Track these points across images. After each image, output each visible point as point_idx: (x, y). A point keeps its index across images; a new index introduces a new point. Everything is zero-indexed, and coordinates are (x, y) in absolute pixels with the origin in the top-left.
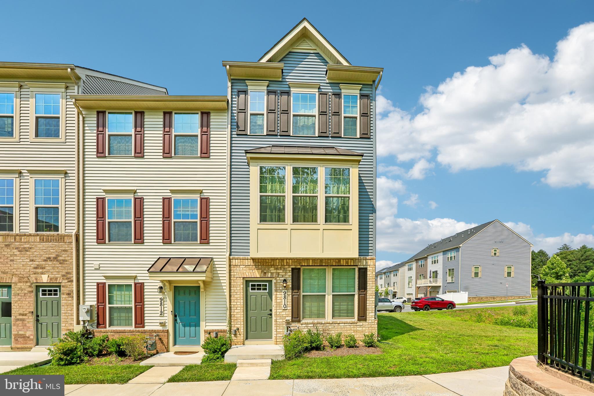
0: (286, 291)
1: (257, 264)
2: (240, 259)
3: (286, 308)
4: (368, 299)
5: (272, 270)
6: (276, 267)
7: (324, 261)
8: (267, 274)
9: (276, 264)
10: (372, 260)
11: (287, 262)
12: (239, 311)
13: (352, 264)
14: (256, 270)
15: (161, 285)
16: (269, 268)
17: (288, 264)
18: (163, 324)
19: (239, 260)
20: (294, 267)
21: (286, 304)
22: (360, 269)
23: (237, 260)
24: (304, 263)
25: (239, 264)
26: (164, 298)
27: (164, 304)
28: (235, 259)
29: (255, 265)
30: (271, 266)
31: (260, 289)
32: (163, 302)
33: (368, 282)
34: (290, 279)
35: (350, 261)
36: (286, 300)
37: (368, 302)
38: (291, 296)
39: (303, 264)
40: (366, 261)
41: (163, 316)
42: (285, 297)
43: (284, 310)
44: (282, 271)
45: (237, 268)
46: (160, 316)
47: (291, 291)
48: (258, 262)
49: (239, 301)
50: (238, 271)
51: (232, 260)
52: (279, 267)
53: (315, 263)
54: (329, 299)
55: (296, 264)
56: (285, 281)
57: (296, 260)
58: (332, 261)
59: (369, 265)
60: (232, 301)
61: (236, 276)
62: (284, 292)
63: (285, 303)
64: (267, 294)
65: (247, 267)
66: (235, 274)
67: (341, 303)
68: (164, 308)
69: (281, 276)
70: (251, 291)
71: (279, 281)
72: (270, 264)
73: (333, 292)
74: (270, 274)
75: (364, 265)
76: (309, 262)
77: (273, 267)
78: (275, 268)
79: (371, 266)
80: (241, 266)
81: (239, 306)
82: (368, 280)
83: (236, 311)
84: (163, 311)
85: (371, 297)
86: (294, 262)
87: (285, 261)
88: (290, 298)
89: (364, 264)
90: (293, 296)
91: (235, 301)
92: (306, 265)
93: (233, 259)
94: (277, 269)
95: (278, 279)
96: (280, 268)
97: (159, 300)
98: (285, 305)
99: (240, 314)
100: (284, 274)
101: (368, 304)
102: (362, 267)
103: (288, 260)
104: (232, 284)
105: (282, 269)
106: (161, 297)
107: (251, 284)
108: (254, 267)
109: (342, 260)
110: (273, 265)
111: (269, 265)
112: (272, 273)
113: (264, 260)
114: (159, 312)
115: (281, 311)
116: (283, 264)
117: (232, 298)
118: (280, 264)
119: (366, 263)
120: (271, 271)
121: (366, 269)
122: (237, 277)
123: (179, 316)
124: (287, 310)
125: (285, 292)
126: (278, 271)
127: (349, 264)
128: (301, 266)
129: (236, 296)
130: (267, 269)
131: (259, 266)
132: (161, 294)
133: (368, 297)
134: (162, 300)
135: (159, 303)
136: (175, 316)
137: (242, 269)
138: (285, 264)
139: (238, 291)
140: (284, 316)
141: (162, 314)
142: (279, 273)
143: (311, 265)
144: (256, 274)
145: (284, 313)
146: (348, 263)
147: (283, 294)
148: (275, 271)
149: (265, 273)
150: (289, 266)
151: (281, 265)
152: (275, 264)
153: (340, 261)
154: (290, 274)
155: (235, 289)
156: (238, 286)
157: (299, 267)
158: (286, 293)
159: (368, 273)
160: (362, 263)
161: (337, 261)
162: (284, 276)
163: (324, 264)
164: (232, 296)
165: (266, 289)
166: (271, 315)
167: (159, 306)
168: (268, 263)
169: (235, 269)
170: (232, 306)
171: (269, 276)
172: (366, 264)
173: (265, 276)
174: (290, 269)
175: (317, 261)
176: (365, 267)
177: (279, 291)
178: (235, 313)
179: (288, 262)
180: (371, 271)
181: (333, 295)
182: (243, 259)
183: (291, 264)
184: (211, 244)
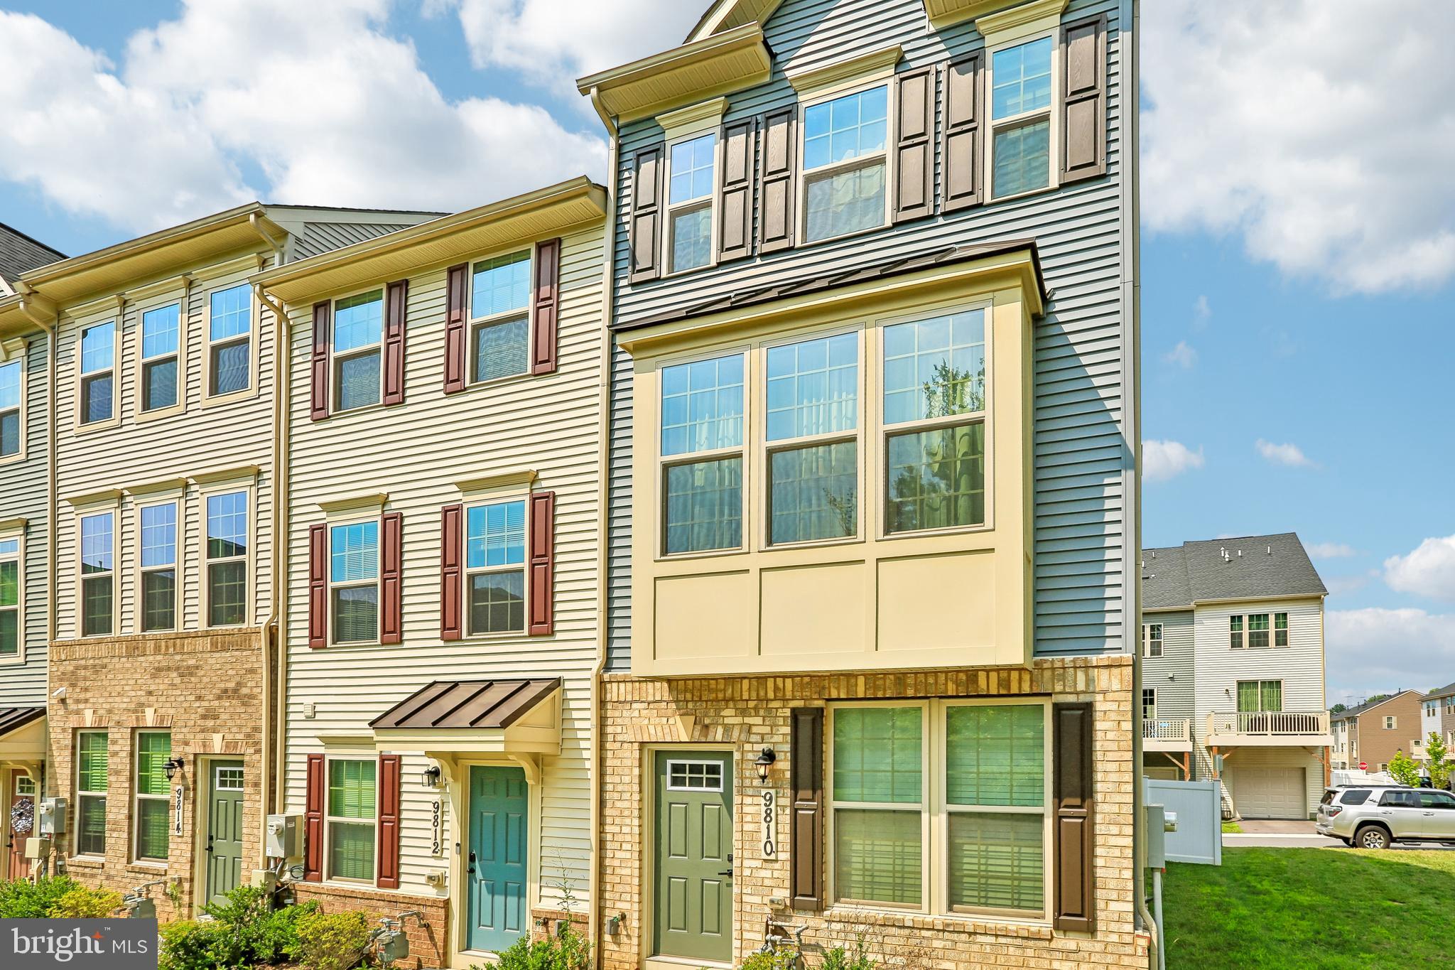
0: (773, 791)
1: (681, 697)
2: (632, 682)
3: (773, 857)
4: (1099, 840)
5: (730, 716)
6: (741, 705)
7: (910, 681)
8: (712, 729)
9: (741, 695)
10: (1112, 671)
11: (776, 688)
12: (628, 855)
13: (1026, 689)
14: (678, 718)
15: (434, 763)
16: (720, 710)
17: (780, 695)
18: (437, 881)
19: (629, 685)
20: (799, 704)
21: (773, 840)
22: (1058, 708)
23: (622, 685)
24: (838, 689)
25: (629, 698)
26: (443, 803)
27: (443, 822)
28: (619, 682)
29: (677, 701)
30: (726, 700)
31: (697, 782)
32: (439, 814)
33: (1099, 766)
34: (787, 747)
35: (1015, 675)
36: (773, 824)
37: (1099, 851)
38: (788, 811)
39: (834, 695)
40: (1087, 675)
41: (440, 857)
42: (768, 815)
43: (765, 860)
44: (759, 720)
45: (625, 712)
46: (431, 856)
47: (788, 792)
48: (686, 691)
49: (628, 821)
50: (627, 721)
51: (608, 686)
52: (751, 704)
53: (876, 688)
54: (935, 829)
55: (807, 694)
56: (770, 757)
57: (807, 679)
58: (942, 677)
59: (1101, 693)
60: (609, 820)
61: (619, 738)
62: (765, 797)
63: (768, 837)
64: (720, 800)
65: (652, 706)
66: (619, 730)
67: (991, 848)
68: (443, 831)
69: (758, 738)
70: (670, 788)
71: (750, 756)
72: (721, 696)
73: (949, 800)
74: (720, 730)
75: (1077, 693)
76: (851, 687)
77: (731, 704)
78: (737, 709)
79: (1110, 696)
80: (634, 706)
81: (628, 838)
82: (1098, 756)
83: (618, 854)
84: (439, 841)
85: (1114, 830)
86: (803, 687)
87: (770, 683)
88: (786, 819)
89: (1081, 686)
90: (795, 812)
91: (617, 821)
92: (843, 696)
93: (610, 682)
94: (743, 712)
95: (747, 747)
96: (756, 709)
97: (430, 807)
98: (768, 845)
99: (629, 865)
100: (767, 729)
101: (1099, 862)
102: (1071, 699)
103: (779, 681)
104: (609, 762)
105: (762, 712)
106: (436, 798)
107: (673, 765)
108: (673, 706)
109: (982, 675)
110: (732, 699)
111: (717, 700)
112: (728, 728)
113: (704, 683)
114: (431, 844)
115: (758, 864)
116: (762, 693)
117: (608, 812)
118: (754, 696)
119: (1089, 681)
120: (727, 721)
121: (1088, 708)
122: (623, 742)
123: (481, 861)
124: (776, 861)
125: (768, 797)
126: (747, 720)
127: (1014, 690)
128: (828, 700)
129: (618, 804)
130: (712, 713)
131: (687, 702)
132: (438, 791)
133: (1099, 829)
134: (438, 807)
135: (431, 816)
136: (472, 858)
137: (636, 714)
138: (771, 695)
139: (626, 788)
140: (767, 882)
141: (438, 850)
142: (750, 726)
143: (861, 695)
144: (678, 730)
145: (768, 874)
146: (1009, 689)
147: (763, 801)
148: (738, 720)
149: (707, 727)
150: (784, 700)
151: (758, 699)
152: (737, 696)
153: (976, 676)
154: (787, 730)
155: (617, 779)
156: (627, 771)
157: (819, 703)
158: (771, 799)
159: (1099, 725)
160: (1069, 682)
161: (963, 676)
162: (766, 737)
163: (910, 693)
164: (609, 804)
165: (716, 783)
166: (730, 874)
167: (430, 825)
168: (717, 690)
169: (617, 714)
170: (609, 837)
171: (719, 738)
172: (1087, 685)
173: (706, 737)
174: (788, 712)
175: (884, 679)
176: (1083, 698)
177: (750, 792)
178: (616, 863)
179: (781, 686)
180: (1113, 716)
181: (950, 814)
182: (640, 682)
183: (789, 695)
184: (559, 636)
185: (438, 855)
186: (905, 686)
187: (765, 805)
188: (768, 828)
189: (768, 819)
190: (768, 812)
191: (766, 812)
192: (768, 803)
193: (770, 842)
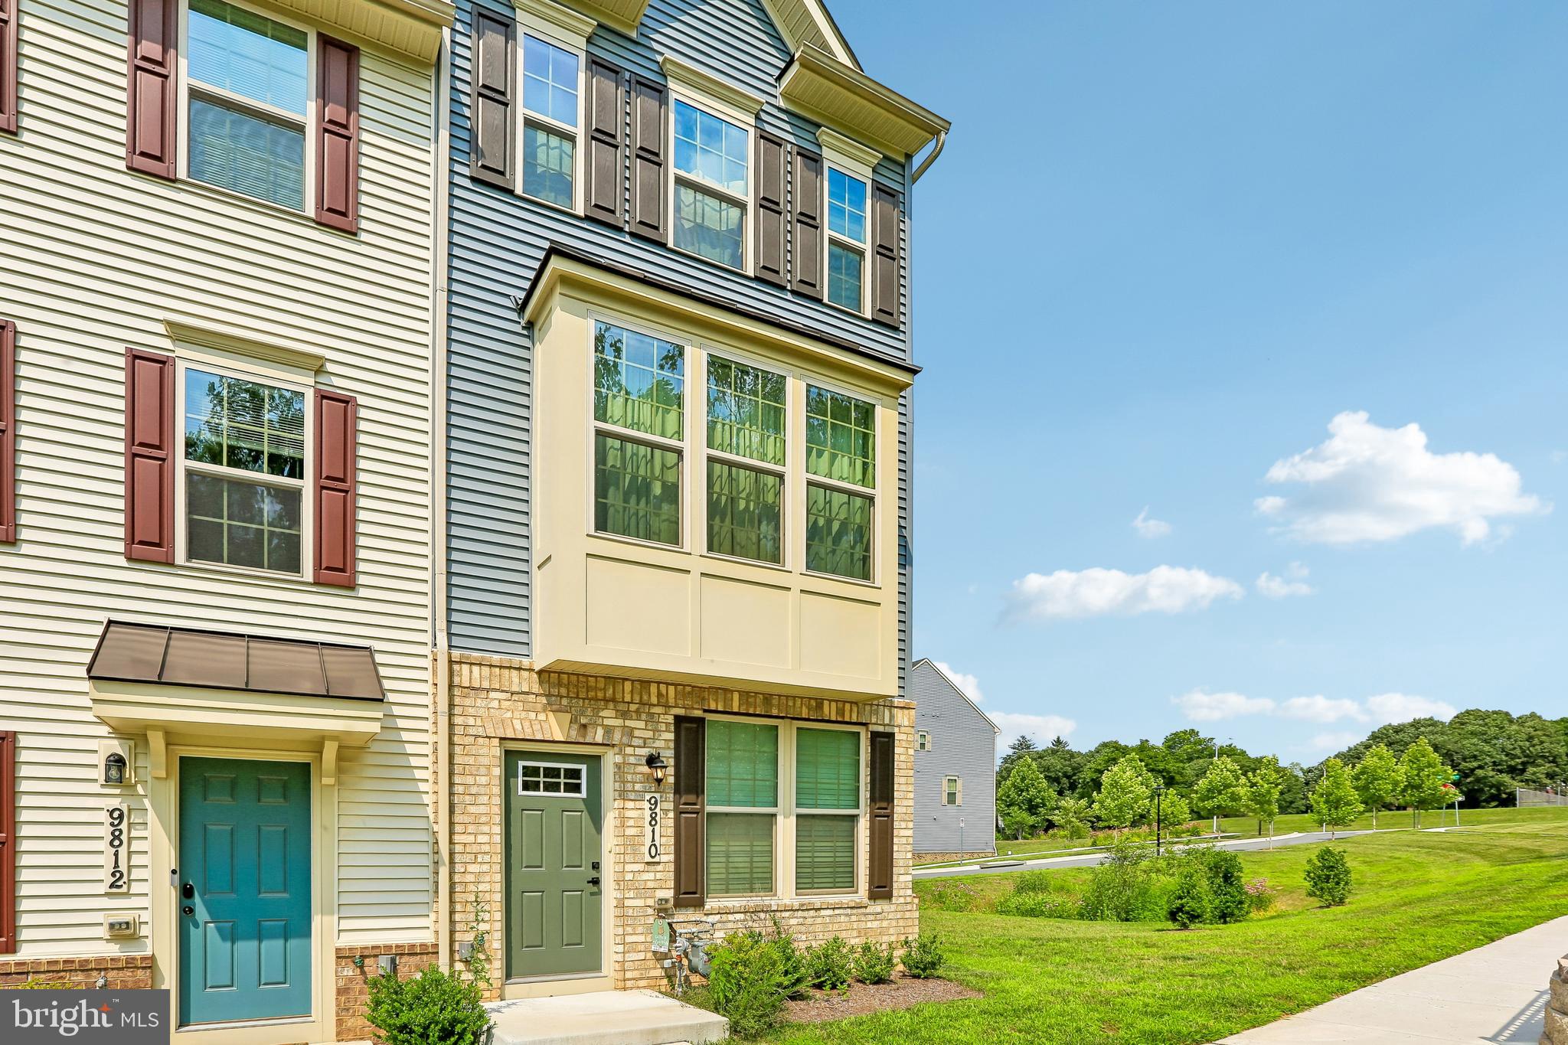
0: (657, 795)
1: (555, 691)
2: (491, 666)
3: (657, 859)
4: (896, 832)
5: (609, 717)
6: (622, 707)
7: (775, 701)
8: (590, 729)
9: (623, 697)
10: (906, 712)
11: (659, 695)
12: (485, 868)
13: (854, 719)
14: (551, 714)
15: (116, 747)
16: (597, 710)
17: (663, 700)
18: (123, 932)
19: (486, 670)
20: (681, 712)
21: (657, 843)
22: (875, 735)
23: (476, 669)
24: (716, 701)
25: (486, 685)
26: (130, 810)
27: (130, 839)
28: (471, 664)
29: (548, 695)
30: (606, 700)
31: (554, 787)
32: (124, 826)
33: (896, 780)
34: (671, 753)
35: (848, 706)
36: (657, 828)
37: (895, 840)
38: (671, 815)
39: (713, 707)
40: (891, 713)
41: (127, 895)
42: (653, 819)
43: (648, 863)
44: (642, 724)
45: (479, 701)
46: (107, 894)
47: (671, 796)
48: (560, 684)
49: (486, 829)
50: (481, 712)
51: (456, 667)
52: (633, 707)
53: (748, 704)
54: (786, 830)
55: (688, 703)
56: (652, 761)
57: (688, 689)
58: (799, 702)
59: (899, 726)
60: (458, 828)
61: (472, 731)
62: (649, 801)
63: (653, 840)
64: (582, 807)
65: (515, 697)
66: (471, 721)
67: (816, 844)
68: (130, 853)
69: (640, 742)
70: (521, 792)
71: (632, 760)
72: (600, 695)
73: (798, 805)
74: (600, 731)
75: (885, 725)
76: (728, 701)
77: (611, 706)
78: (617, 711)
79: (903, 729)
80: (492, 695)
81: (486, 848)
82: (896, 773)
83: (471, 868)
84: (123, 868)
85: (903, 825)
86: (684, 696)
87: (653, 688)
88: (669, 821)
89: (887, 721)
90: (679, 813)
91: (471, 829)
92: (720, 708)
93: (460, 663)
94: (624, 715)
95: (629, 750)
96: (637, 711)
97: (104, 817)
98: (653, 848)
99: (487, 879)
100: (650, 734)
101: (895, 848)
102: (881, 729)
103: (663, 687)
104: (457, 760)
105: (644, 717)
106: (115, 803)
107: (524, 767)
108: (544, 700)
109: (826, 703)
110: (613, 700)
111: (597, 699)
112: (609, 730)
113: (581, 679)
114: (105, 875)
115: (641, 867)
116: (645, 697)
117: (457, 819)
118: (637, 699)
119: (892, 717)
120: (607, 722)
121: (891, 736)
122: (476, 736)
123: (202, 896)
124: (659, 863)
125: (653, 801)
126: (628, 723)
127: (847, 719)
128: (705, 711)
129: (472, 809)
130: (589, 712)
131: (562, 697)
132: (118, 791)
133: (896, 824)
134: (121, 817)
135: (105, 831)
136: (186, 892)
137: (495, 704)
138: (654, 700)
139: (482, 790)
140: (650, 885)
141: (118, 881)
142: (633, 729)
143: (736, 710)
144: (553, 728)
145: (651, 876)
146: (843, 716)
147: (647, 805)
148: (619, 722)
149: (584, 726)
150: (667, 706)
151: (641, 703)
152: (619, 696)
153: (822, 704)
154: (671, 736)
155: (470, 780)
156: (483, 770)
157: (698, 713)
158: (655, 802)
159: (897, 750)
160: (880, 717)
161: (813, 703)
162: (648, 741)
163: (775, 712)
164: (457, 810)
165: (576, 788)
166: (596, 882)
167: (103, 845)
168: (596, 689)
169: (467, 702)
170: (458, 848)
171: (599, 739)
172: (890, 720)
173: (584, 736)
174: (671, 719)
175: (755, 697)
176: (888, 730)
177: (632, 796)
178: (470, 878)
179: (664, 692)
180: (904, 744)
181: (798, 816)
182: (501, 667)
183: (672, 702)
184: (362, 592)
185: (124, 889)
186: (771, 705)
187: (650, 809)
188: (653, 831)
189: (653, 823)
190: (654, 815)
191: (651, 816)
192: (653, 807)
193: (655, 845)
